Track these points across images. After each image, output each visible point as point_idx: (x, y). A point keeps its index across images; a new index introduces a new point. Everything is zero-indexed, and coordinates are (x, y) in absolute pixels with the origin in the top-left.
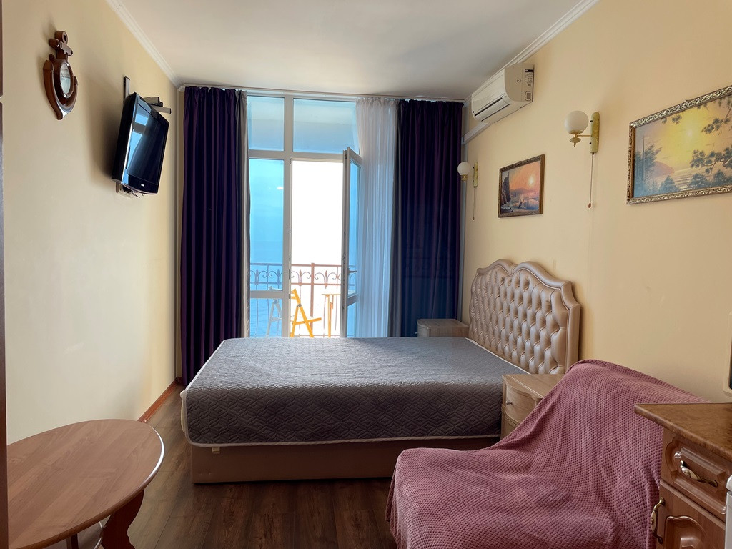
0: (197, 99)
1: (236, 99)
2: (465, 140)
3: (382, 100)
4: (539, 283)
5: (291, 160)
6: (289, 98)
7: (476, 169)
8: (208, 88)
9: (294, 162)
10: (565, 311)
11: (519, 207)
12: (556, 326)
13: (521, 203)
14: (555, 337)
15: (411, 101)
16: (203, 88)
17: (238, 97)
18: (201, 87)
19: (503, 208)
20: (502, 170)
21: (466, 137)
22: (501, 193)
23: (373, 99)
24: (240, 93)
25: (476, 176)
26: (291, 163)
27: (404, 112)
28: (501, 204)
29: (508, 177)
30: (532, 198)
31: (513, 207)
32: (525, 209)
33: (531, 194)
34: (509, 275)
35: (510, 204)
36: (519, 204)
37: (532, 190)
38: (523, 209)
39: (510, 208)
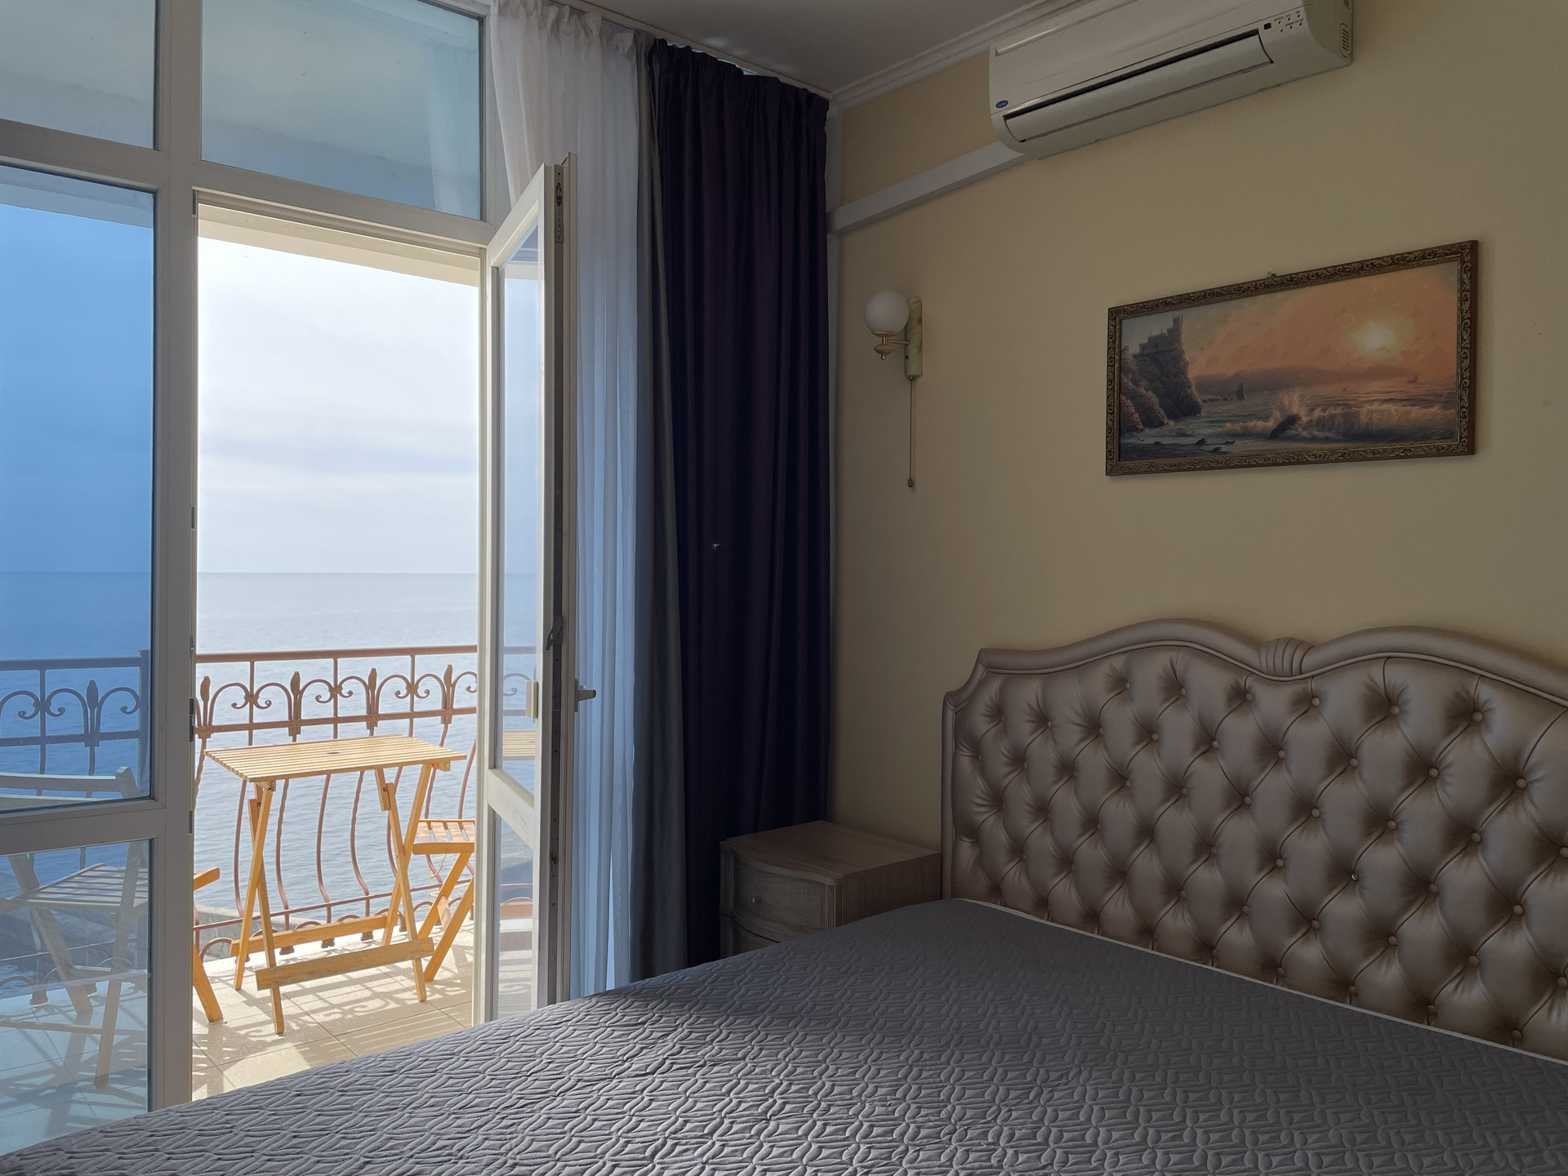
7: (914, 319)
20: (1118, 315)
25: (915, 341)
28: (1119, 427)
29: (1175, 333)
30: (1391, 400)
31: (1219, 435)
32: (1327, 440)
33: (1375, 386)
34: (1274, 678)
35: (1199, 428)
36: (1271, 424)
37: (1379, 372)
38: (1314, 439)
39: (1202, 442)
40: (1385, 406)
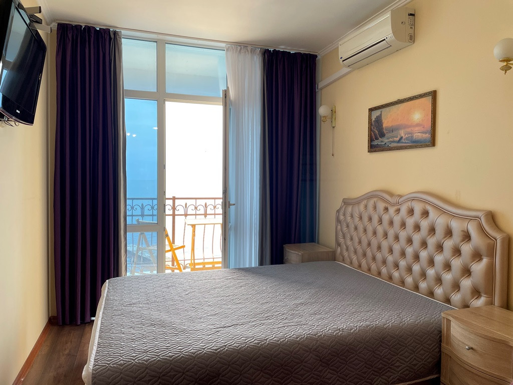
0: (70, 36)
1: (110, 39)
2: (319, 88)
3: (249, 48)
4: (443, 212)
5: (164, 101)
6: (161, 43)
7: (333, 112)
8: (81, 26)
9: (166, 103)
10: (489, 241)
11: (399, 142)
12: (477, 256)
13: (402, 138)
14: (478, 268)
15: (274, 51)
16: (76, 26)
17: (112, 36)
18: (74, 24)
19: (375, 143)
20: (371, 110)
21: (321, 85)
22: (370, 130)
23: (241, 47)
24: (115, 33)
25: (334, 117)
26: (164, 103)
27: (269, 60)
28: (371, 140)
29: (381, 115)
30: (420, 132)
31: (389, 142)
32: (408, 143)
33: (417, 129)
34: (393, 205)
35: (385, 140)
36: (398, 139)
37: (418, 125)
38: (405, 143)
39: (385, 144)
40: (418, 134)
